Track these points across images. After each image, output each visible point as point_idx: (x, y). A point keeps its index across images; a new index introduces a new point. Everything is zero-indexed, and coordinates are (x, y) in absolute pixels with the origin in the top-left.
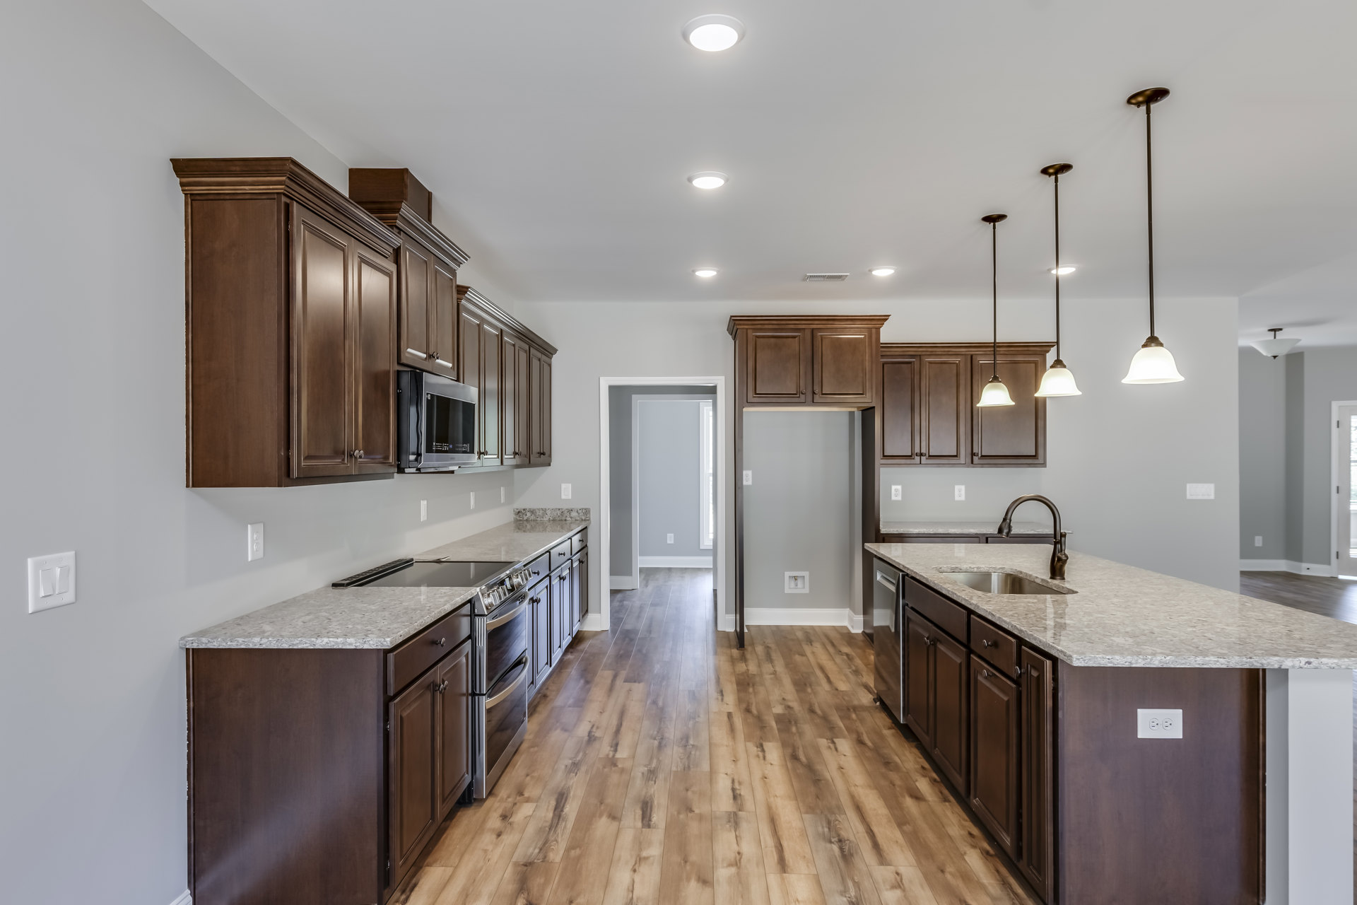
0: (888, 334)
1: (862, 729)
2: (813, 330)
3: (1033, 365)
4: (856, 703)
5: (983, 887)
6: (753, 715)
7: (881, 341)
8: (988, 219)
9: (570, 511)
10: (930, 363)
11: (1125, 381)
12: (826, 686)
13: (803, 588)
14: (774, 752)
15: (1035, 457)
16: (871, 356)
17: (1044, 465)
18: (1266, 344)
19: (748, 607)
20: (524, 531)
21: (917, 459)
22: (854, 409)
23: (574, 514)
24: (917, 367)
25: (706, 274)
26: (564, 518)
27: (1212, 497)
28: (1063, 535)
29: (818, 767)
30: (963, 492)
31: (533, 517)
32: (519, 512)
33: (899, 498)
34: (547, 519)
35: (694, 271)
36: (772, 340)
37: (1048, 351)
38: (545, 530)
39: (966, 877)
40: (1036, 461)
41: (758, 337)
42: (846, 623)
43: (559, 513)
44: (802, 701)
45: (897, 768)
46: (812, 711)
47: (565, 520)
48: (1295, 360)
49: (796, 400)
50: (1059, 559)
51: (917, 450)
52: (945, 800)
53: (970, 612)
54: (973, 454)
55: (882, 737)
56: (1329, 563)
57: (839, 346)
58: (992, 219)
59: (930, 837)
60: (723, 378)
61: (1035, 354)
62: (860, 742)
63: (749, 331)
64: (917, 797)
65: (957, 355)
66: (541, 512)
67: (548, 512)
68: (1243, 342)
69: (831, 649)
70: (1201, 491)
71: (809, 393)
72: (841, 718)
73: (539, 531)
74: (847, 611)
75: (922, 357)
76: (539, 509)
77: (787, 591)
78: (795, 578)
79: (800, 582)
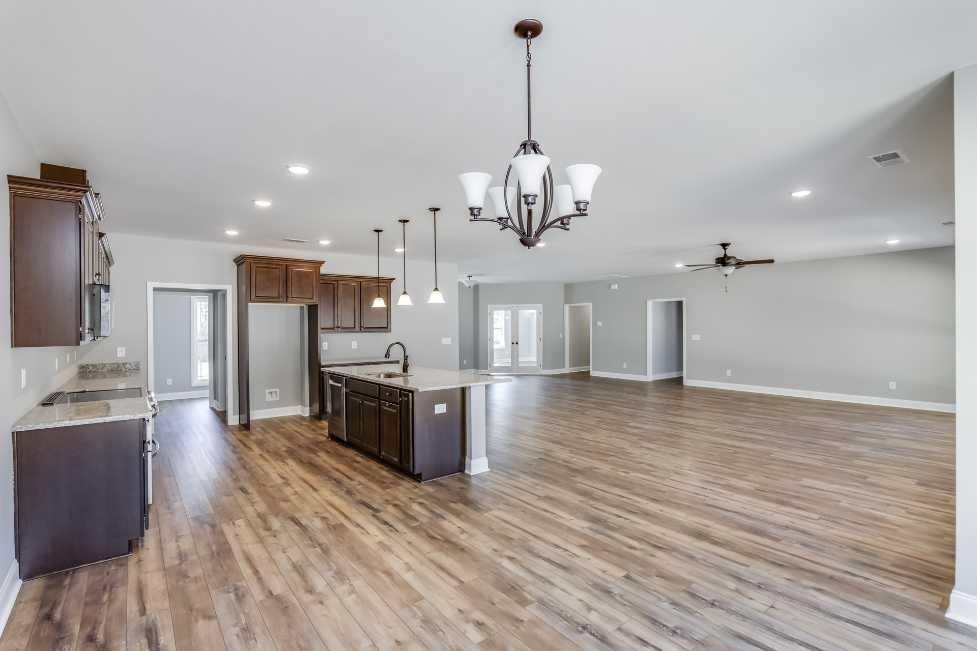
0: (324, 270)
1: (327, 448)
2: (287, 265)
3: (386, 288)
4: (319, 440)
5: (388, 478)
6: (272, 453)
7: (321, 273)
8: (376, 231)
9: (125, 364)
10: (342, 284)
11: (429, 302)
12: (303, 438)
13: (276, 398)
14: (291, 462)
15: (387, 328)
16: (316, 280)
17: (390, 331)
18: (467, 281)
19: (252, 410)
20: (87, 379)
21: (336, 329)
22: (304, 305)
23: (127, 366)
24: (336, 285)
25: (232, 233)
26: (120, 369)
27: (450, 343)
28: (407, 356)
29: (314, 463)
30: (356, 345)
31: (94, 370)
32: (82, 367)
33: (327, 348)
34: (106, 370)
35: (225, 231)
36: (265, 269)
37: (392, 282)
38: (105, 377)
39: (383, 477)
40: (387, 330)
41: (256, 267)
42: (299, 413)
43: (116, 366)
44: (294, 444)
45: (346, 456)
46: (300, 446)
47: (121, 370)
48: (476, 287)
49: (278, 300)
50: (406, 365)
51: (336, 325)
52: (369, 461)
53: (379, 385)
54: (361, 327)
55: (336, 449)
56: (487, 369)
57: (300, 274)
58: (377, 231)
59: (367, 471)
60: (231, 286)
61: (386, 283)
62: (327, 452)
63: (252, 263)
64: (358, 462)
65: (354, 281)
66: (101, 366)
67: (107, 366)
68: (460, 280)
69: (297, 424)
70: (446, 341)
71: (285, 297)
72: (316, 446)
73: (100, 378)
74: (300, 407)
75: (339, 282)
76: (99, 364)
77: (267, 400)
78: (271, 393)
79: (273, 394)
